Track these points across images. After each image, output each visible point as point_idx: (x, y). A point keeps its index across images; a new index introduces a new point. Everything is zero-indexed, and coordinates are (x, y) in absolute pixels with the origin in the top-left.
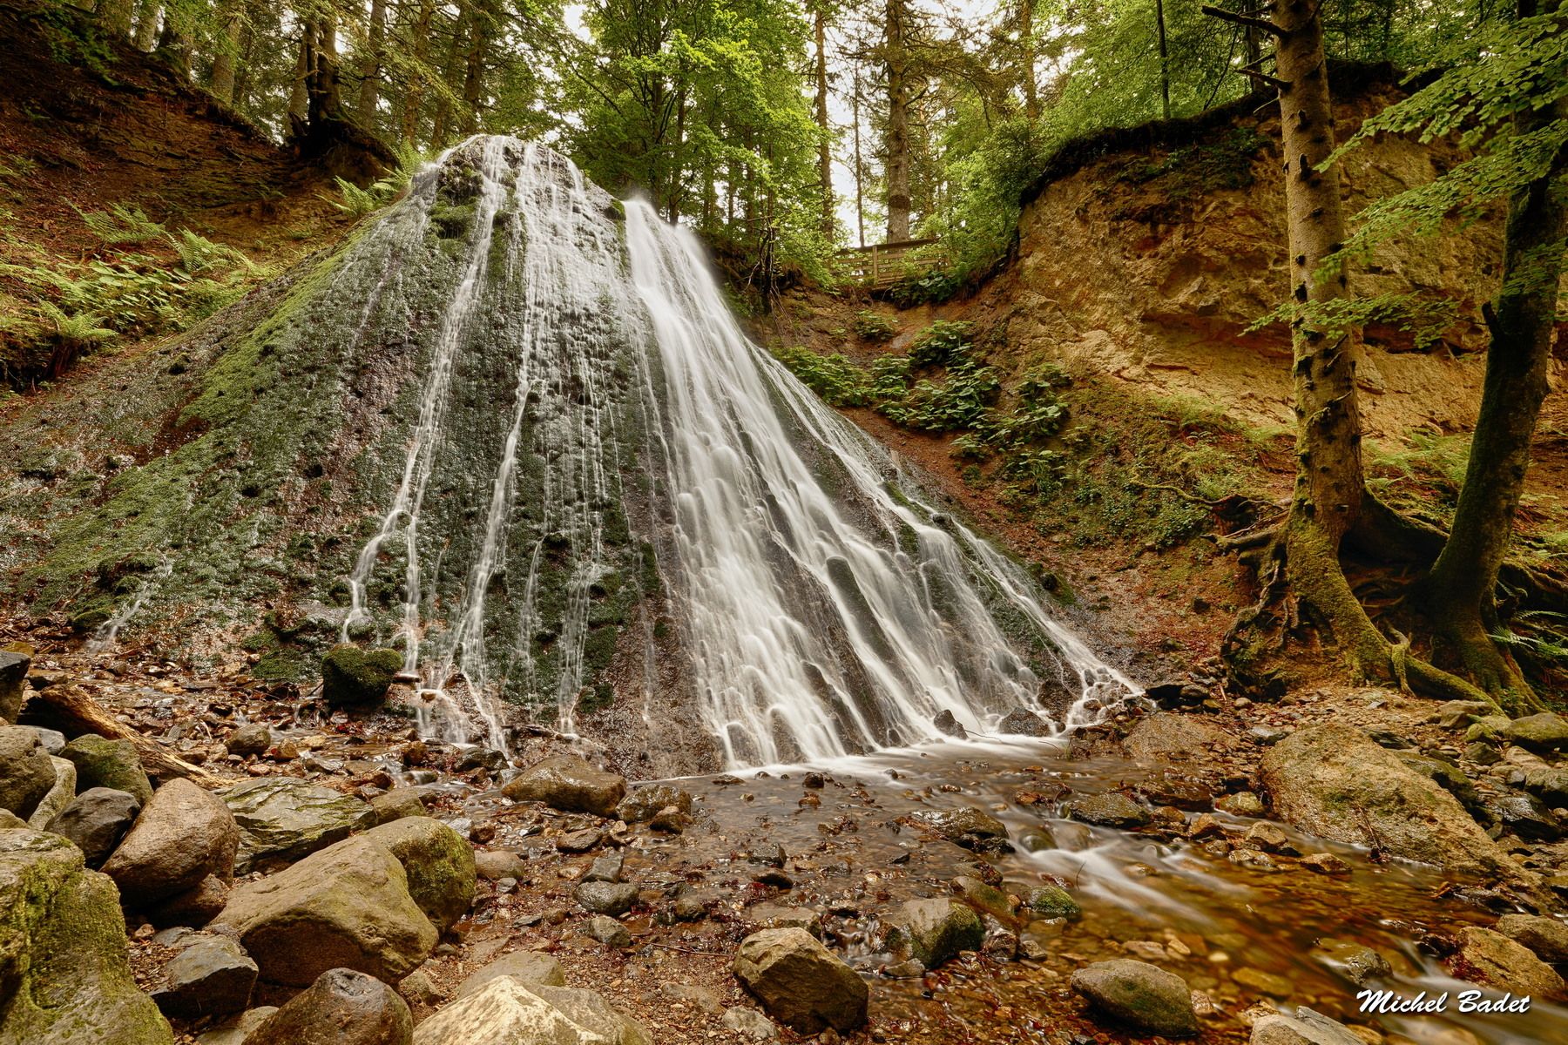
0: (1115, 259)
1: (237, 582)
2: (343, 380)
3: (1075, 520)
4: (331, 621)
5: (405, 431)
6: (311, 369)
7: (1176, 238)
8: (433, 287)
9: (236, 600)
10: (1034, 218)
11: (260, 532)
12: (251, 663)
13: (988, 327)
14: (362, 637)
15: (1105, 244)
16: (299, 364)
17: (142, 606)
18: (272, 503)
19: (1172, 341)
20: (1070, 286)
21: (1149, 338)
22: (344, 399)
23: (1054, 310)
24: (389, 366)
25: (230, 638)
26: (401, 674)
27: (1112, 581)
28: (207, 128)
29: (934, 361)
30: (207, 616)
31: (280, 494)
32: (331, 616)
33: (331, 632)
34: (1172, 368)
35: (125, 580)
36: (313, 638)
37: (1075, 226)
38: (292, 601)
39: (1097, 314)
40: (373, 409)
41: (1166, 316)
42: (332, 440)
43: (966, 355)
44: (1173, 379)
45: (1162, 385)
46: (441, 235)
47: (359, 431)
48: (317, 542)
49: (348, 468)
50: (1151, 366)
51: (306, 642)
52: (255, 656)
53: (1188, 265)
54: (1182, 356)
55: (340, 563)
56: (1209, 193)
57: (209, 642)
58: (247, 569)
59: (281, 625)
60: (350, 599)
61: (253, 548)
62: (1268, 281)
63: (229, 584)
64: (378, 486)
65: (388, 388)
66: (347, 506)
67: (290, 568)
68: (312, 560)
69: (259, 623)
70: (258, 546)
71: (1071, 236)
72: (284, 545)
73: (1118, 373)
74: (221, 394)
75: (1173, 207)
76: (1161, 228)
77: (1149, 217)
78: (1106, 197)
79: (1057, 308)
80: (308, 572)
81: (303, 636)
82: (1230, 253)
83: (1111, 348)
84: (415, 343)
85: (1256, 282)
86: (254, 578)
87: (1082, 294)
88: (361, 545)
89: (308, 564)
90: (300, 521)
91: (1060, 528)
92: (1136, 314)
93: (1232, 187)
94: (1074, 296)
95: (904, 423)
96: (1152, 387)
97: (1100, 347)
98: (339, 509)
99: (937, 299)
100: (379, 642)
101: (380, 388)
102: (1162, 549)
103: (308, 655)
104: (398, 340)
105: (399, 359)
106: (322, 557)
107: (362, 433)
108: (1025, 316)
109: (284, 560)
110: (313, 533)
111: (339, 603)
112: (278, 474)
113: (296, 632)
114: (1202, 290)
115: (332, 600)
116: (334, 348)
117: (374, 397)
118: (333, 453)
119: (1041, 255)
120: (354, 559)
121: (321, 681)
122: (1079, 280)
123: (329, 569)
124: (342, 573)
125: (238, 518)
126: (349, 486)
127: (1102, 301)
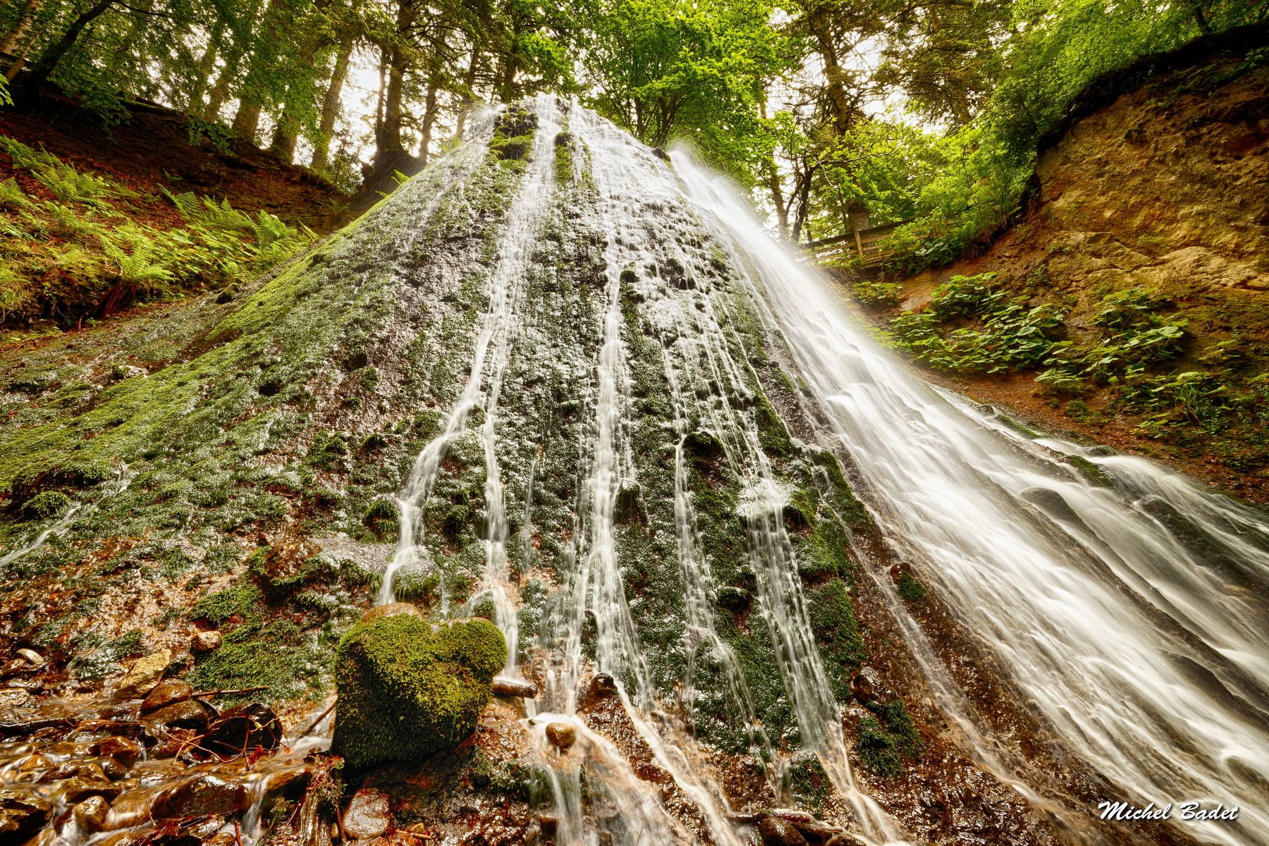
0: (1201, 168)
1: (221, 502)
2: (397, 273)
4: (365, 566)
5: (472, 318)
6: (360, 269)
8: (496, 191)
9: (211, 531)
10: (1060, 160)
11: (272, 433)
12: (200, 652)
13: (1019, 274)
14: (420, 595)
15: (1179, 156)
16: (349, 266)
17: (52, 540)
18: (296, 400)
20: (1129, 212)
22: (399, 289)
23: (1110, 241)
24: (452, 259)
25: (176, 598)
26: (498, 680)
28: (299, 189)
29: (960, 315)
30: (148, 557)
31: (307, 388)
32: (365, 557)
33: (360, 584)
35: (44, 496)
36: (328, 599)
37: (1126, 151)
38: (301, 533)
39: (1181, 231)
40: (431, 296)
42: (381, 328)
43: (1003, 302)
46: (501, 157)
47: (414, 319)
48: (352, 446)
49: (401, 356)
51: (313, 606)
52: (209, 637)
55: (385, 474)
57: (131, 608)
58: (241, 482)
59: (273, 572)
60: (397, 529)
61: (257, 454)
63: (207, 506)
64: (440, 376)
65: (451, 279)
66: (397, 401)
67: (306, 482)
68: (342, 471)
69: (240, 570)
70: (266, 452)
71: (1121, 163)
72: (303, 450)
73: (1241, 285)
74: (261, 304)
77: (1242, 115)
78: (1171, 111)
79: (1111, 239)
80: (335, 487)
81: (310, 594)
83: (1217, 261)
84: (480, 236)
86: (250, 494)
87: (1150, 216)
88: (415, 450)
89: (336, 477)
90: (331, 419)
92: (1251, 217)
94: (1138, 221)
95: (954, 370)
97: (1200, 262)
98: (386, 404)
99: (938, 266)
100: (445, 611)
101: (440, 277)
103: (315, 634)
104: (461, 234)
105: (461, 252)
106: (357, 467)
107: (418, 320)
108: (1071, 254)
109: (300, 470)
110: (347, 434)
111: (379, 535)
112: (309, 366)
113: (298, 586)
115: (368, 533)
116: (389, 247)
117: (434, 286)
118: (382, 341)
119: (1077, 193)
120: (405, 469)
121: (332, 698)
122: (1141, 204)
123: (366, 483)
124: (385, 490)
125: (246, 417)
126: (400, 377)
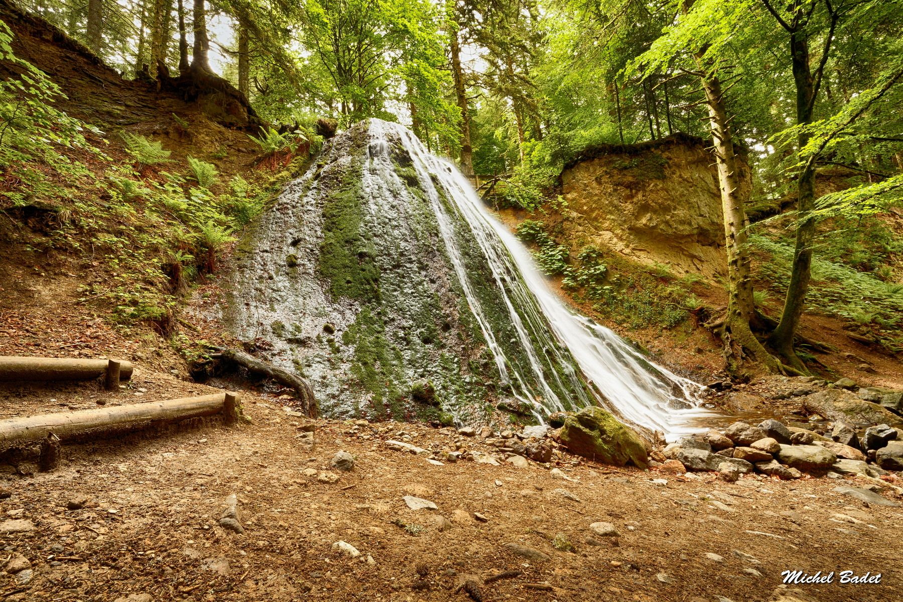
0: (616, 202)
3: (629, 317)
7: (640, 196)
10: (572, 177)
13: (551, 224)
15: (610, 194)
19: (640, 239)
20: (592, 210)
21: (632, 237)
27: (656, 342)
34: (640, 250)
37: (594, 184)
39: (607, 224)
41: (638, 228)
43: (547, 238)
44: (642, 255)
45: (638, 257)
50: (633, 249)
53: (644, 208)
54: (643, 245)
56: (651, 179)
62: (672, 217)
71: (592, 188)
73: (621, 251)
75: (638, 183)
76: (634, 191)
77: (629, 186)
78: (610, 175)
79: (585, 219)
82: (660, 205)
83: (615, 240)
85: (668, 217)
87: (598, 214)
91: (624, 321)
92: (626, 226)
93: (658, 178)
94: (594, 215)
96: (635, 258)
97: (611, 239)
102: (670, 328)
108: (571, 222)
114: (650, 219)
119: (575, 194)
122: (596, 208)
127: (609, 219)
